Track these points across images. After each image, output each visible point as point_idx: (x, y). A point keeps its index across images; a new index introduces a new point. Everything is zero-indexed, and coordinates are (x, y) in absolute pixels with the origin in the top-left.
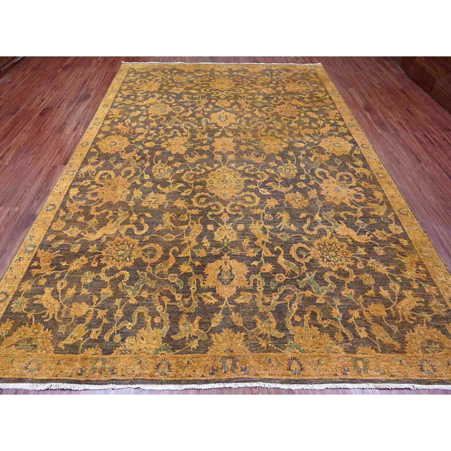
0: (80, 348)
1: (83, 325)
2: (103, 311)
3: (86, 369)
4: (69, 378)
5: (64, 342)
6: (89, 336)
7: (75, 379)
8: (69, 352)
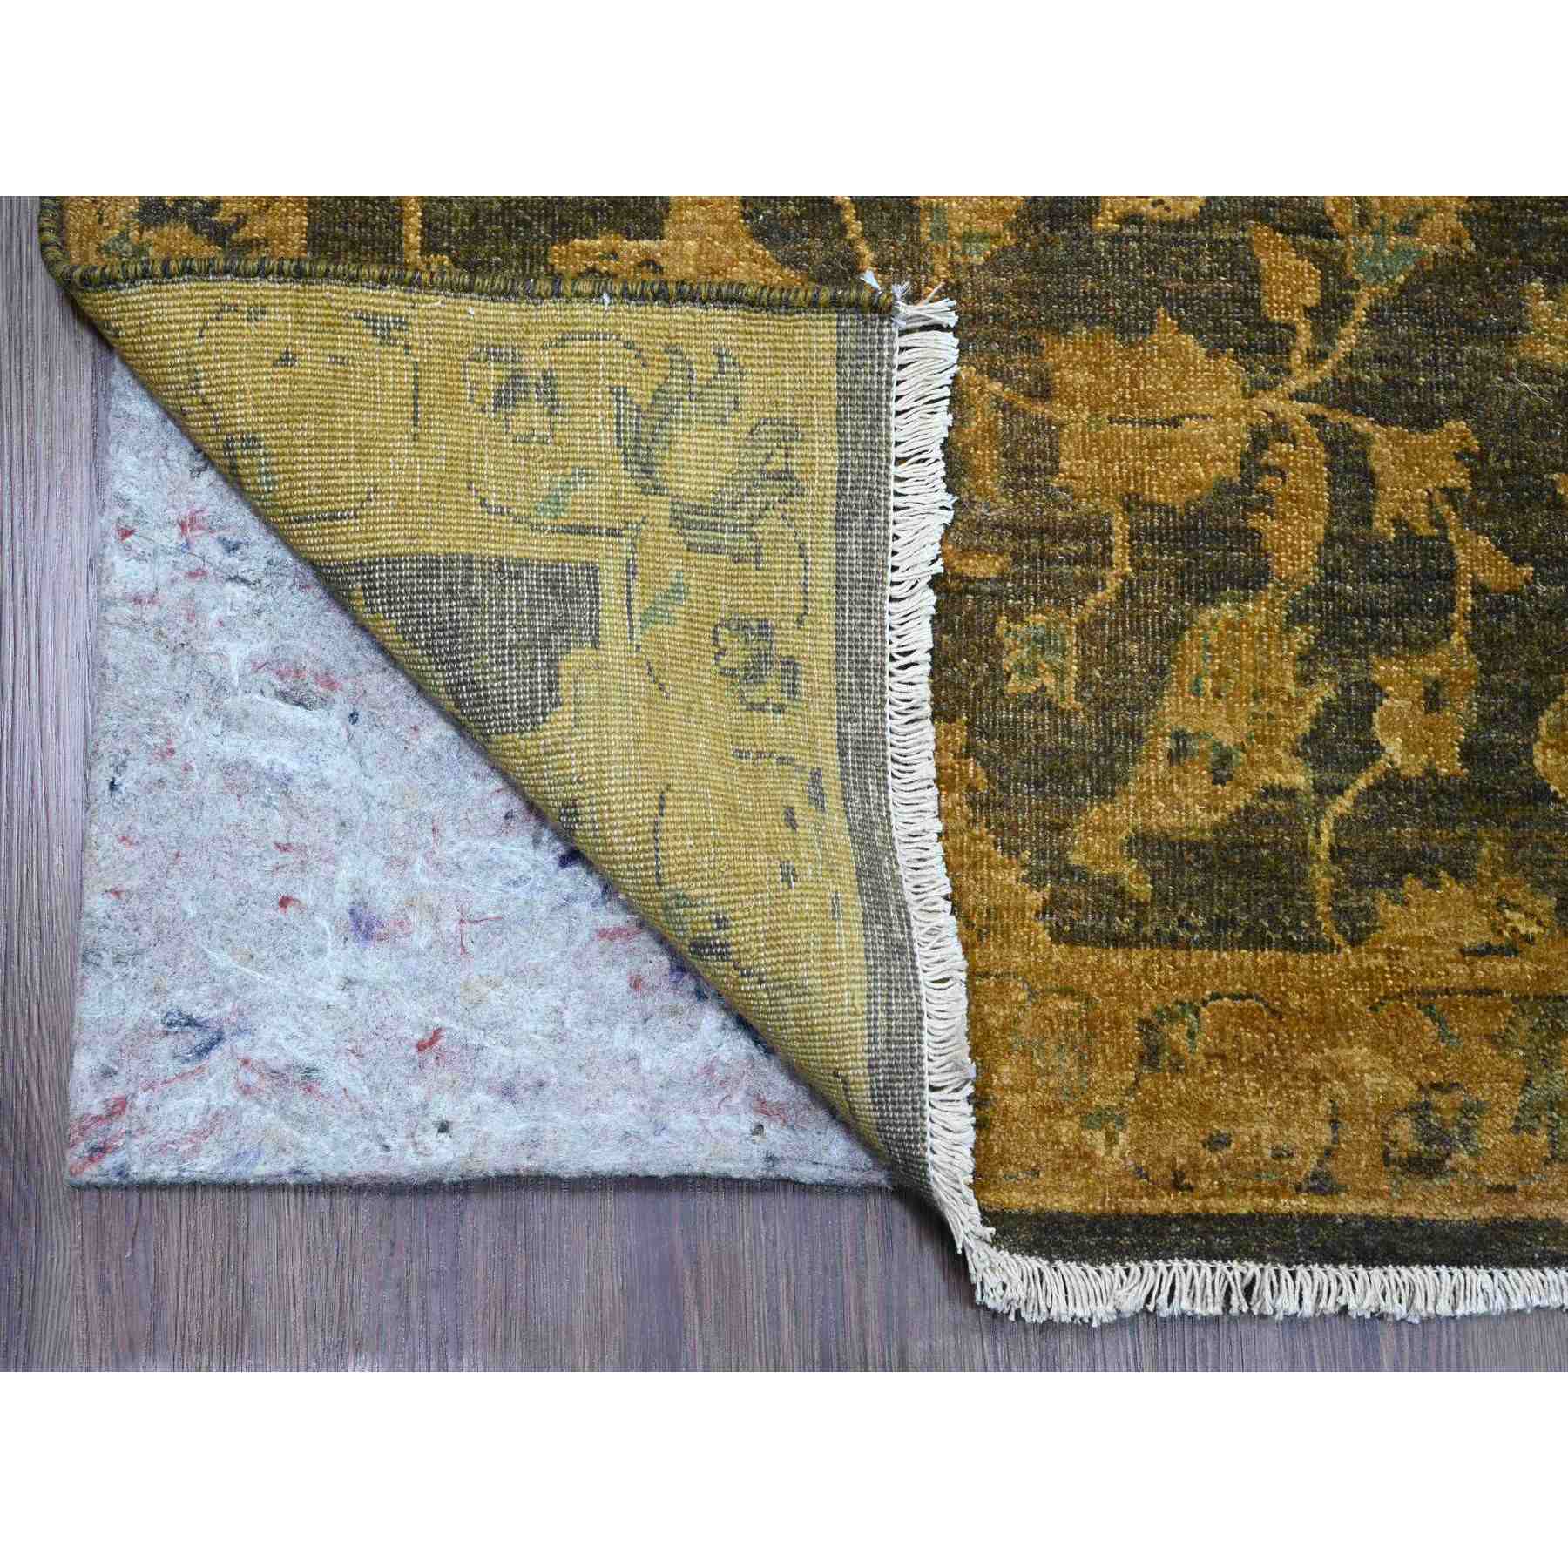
0: (1321, 877)
1: (1258, 611)
2: (1416, 438)
3: (1472, 1109)
4: (1320, 1206)
5: (1125, 814)
6: (1372, 750)
7: (1378, 1207)
8: (1221, 924)
